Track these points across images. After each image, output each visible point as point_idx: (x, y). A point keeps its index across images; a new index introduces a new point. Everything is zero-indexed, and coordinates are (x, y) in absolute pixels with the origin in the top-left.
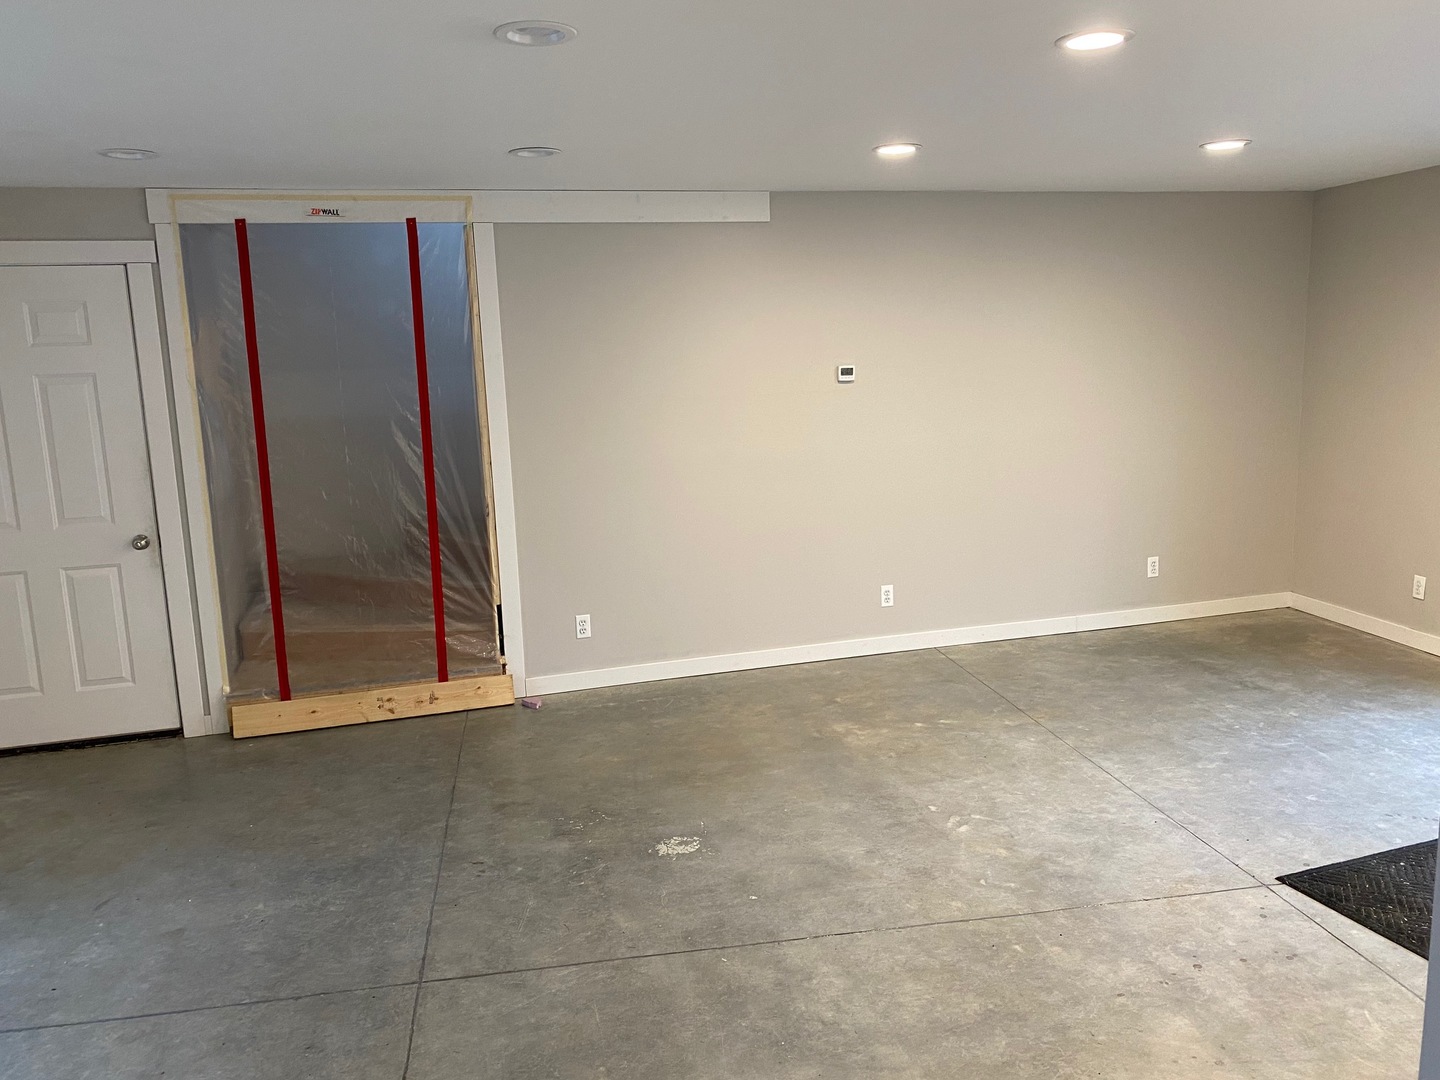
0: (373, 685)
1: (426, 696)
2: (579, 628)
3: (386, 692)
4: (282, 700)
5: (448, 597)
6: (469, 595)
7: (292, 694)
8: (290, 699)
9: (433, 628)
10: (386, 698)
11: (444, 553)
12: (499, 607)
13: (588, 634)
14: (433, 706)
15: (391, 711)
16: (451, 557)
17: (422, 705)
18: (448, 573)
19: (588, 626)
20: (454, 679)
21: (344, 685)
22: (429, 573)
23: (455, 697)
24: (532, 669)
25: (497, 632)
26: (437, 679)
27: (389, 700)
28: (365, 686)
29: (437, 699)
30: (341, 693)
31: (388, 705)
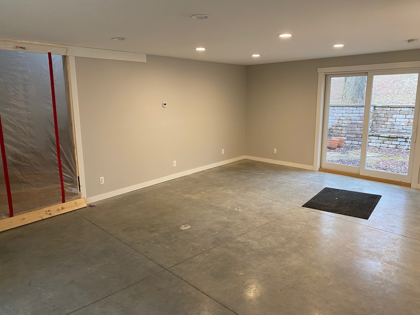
0: (41, 207)
1: (60, 208)
2: (101, 181)
3: (47, 209)
4: (10, 217)
5: (64, 176)
6: (70, 175)
7: (14, 215)
8: (13, 216)
9: (60, 186)
10: (47, 210)
11: (62, 162)
12: (79, 177)
13: (103, 183)
14: (63, 211)
15: (50, 214)
16: (64, 162)
17: (59, 211)
18: (64, 168)
19: (103, 180)
20: (67, 202)
21: (32, 209)
22: (58, 168)
23: (70, 207)
24: (88, 195)
25: (78, 185)
26: (62, 202)
27: (49, 211)
28: (39, 208)
29: (64, 208)
30: (31, 211)
31: (48, 213)
